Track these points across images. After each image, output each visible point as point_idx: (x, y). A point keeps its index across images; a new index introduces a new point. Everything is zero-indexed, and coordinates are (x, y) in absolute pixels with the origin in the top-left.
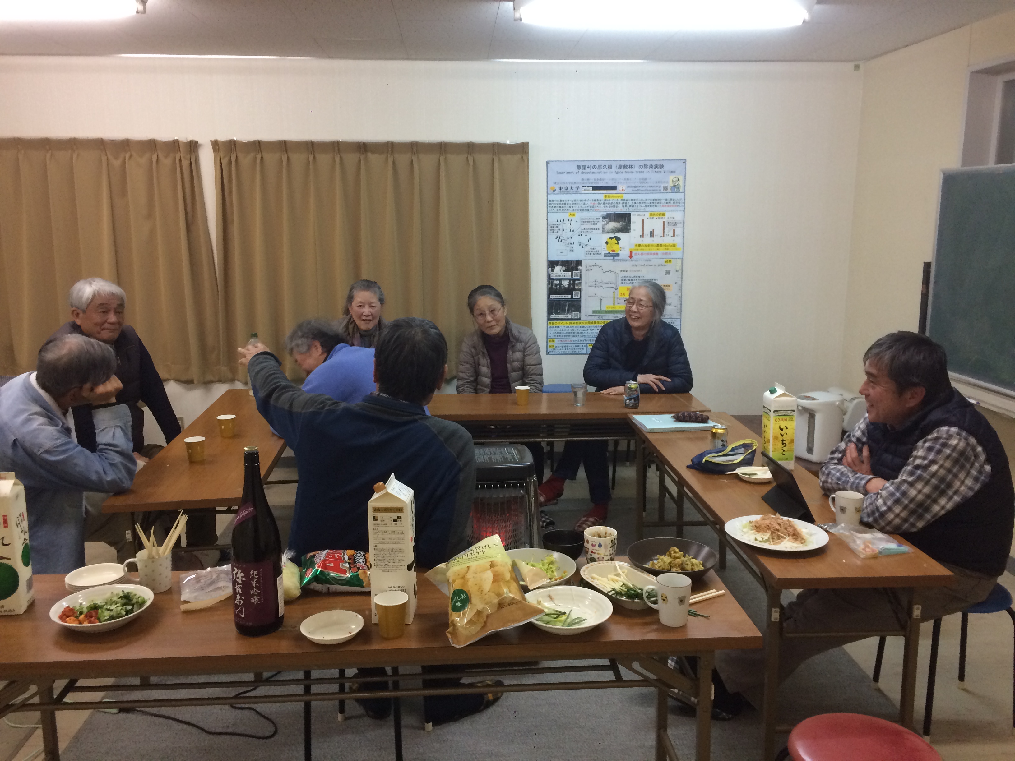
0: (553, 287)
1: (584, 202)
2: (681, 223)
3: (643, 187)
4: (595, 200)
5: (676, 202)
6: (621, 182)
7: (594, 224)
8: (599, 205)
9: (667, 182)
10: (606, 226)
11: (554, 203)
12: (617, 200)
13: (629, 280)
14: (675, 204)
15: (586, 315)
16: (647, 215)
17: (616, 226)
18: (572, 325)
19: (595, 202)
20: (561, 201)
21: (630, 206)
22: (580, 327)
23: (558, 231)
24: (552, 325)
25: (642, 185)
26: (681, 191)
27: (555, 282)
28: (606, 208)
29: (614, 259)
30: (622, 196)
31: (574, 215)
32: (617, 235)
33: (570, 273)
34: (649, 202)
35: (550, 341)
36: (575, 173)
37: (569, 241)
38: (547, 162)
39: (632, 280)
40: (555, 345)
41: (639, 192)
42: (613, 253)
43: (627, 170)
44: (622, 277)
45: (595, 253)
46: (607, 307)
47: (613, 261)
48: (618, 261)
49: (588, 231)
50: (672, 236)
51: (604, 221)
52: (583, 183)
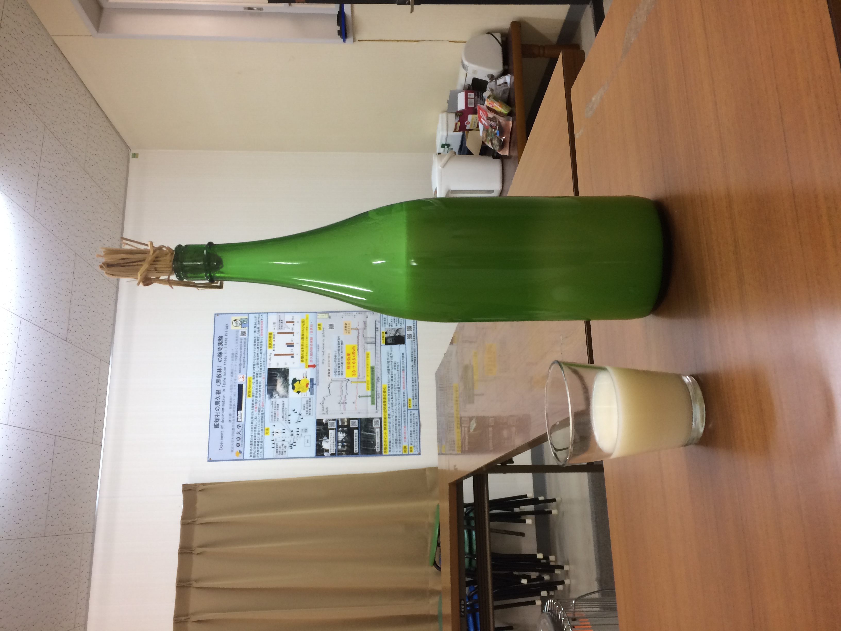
0: (345, 449)
1: (254, 418)
2: (280, 316)
3: (241, 357)
4: (253, 407)
6: (235, 380)
7: (278, 407)
8: (258, 403)
9: (237, 331)
10: (280, 394)
11: (253, 452)
12: (254, 383)
13: (339, 367)
14: (260, 322)
15: (377, 412)
16: (270, 351)
17: (281, 383)
18: (387, 427)
19: (255, 407)
20: (251, 444)
21: (261, 369)
22: (389, 418)
23: (284, 446)
24: (388, 450)
25: (238, 356)
26: (247, 317)
27: (340, 447)
28: (262, 395)
29: (316, 384)
30: (250, 379)
31: (267, 429)
32: (290, 381)
33: (330, 431)
34: (256, 349)
35: (405, 452)
36: (222, 430)
37: (295, 433)
38: (208, 461)
39: (339, 364)
40: (410, 446)
41: (246, 360)
42: (309, 386)
43: (222, 374)
44: (335, 375)
45: (309, 405)
46: (368, 389)
47: (318, 385)
48: (318, 379)
49: (285, 413)
50: (294, 325)
51: (275, 396)
52: (234, 420)
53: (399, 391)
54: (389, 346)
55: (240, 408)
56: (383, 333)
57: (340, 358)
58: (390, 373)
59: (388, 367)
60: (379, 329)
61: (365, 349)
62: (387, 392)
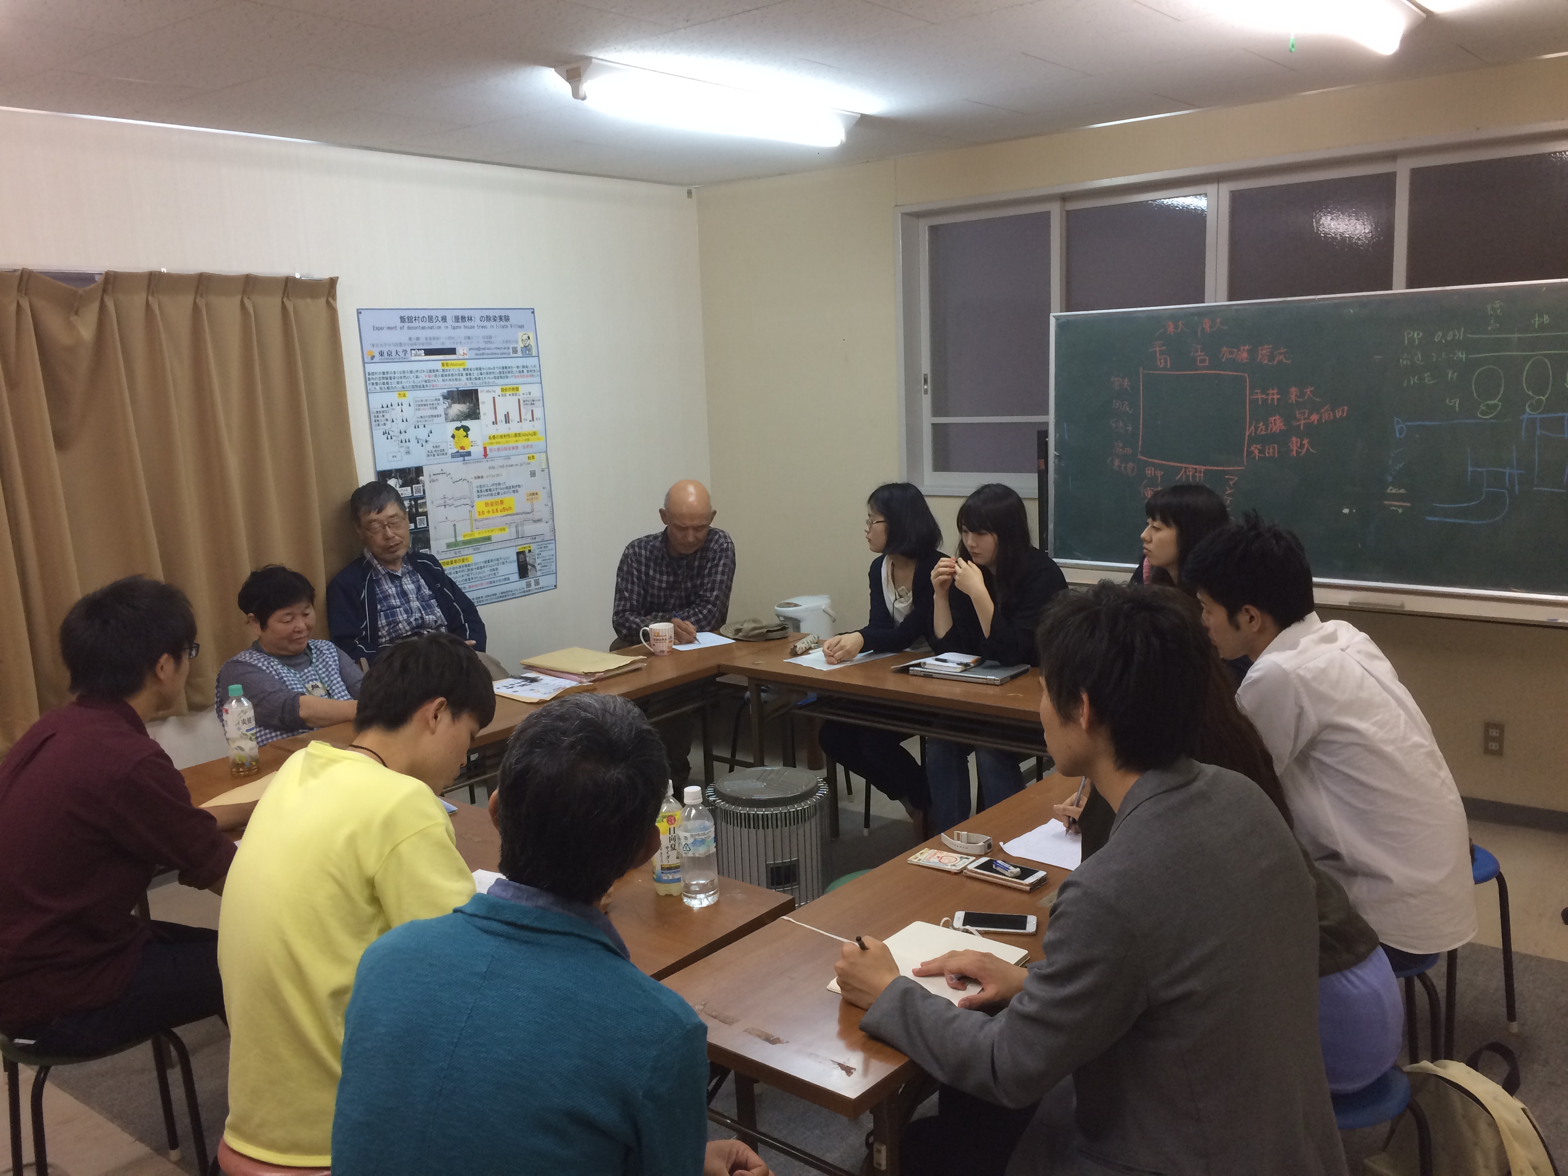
1: (417, 374)
2: (539, 400)
3: (488, 349)
4: (430, 371)
5: (531, 371)
6: (461, 343)
7: (433, 408)
8: (436, 379)
9: (517, 342)
10: (449, 410)
11: (374, 377)
12: (459, 370)
13: (487, 491)
14: (530, 373)
16: (498, 390)
17: (462, 410)
19: (431, 374)
20: (384, 373)
21: (476, 379)
23: (385, 422)
25: (489, 346)
26: (534, 354)
28: (446, 383)
29: (464, 460)
30: (463, 364)
31: (404, 396)
32: (465, 423)
33: (410, 488)
34: (498, 371)
36: (398, 328)
37: (403, 437)
38: (358, 310)
39: (490, 490)
41: (485, 356)
42: (463, 451)
43: (465, 324)
44: (477, 487)
45: (439, 453)
46: (464, 536)
47: (464, 464)
48: (470, 463)
49: (426, 419)
50: (530, 421)
51: (446, 402)
52: (412, 345)
53: (466, 580)
54: (515, 558)
55: (429, 352)
56: (530, 547)
57: (498, 491)
58: (485, 565)
59: (492, 561)
60: (534, 541)
61: (509, 525)
62: (464, 564)
